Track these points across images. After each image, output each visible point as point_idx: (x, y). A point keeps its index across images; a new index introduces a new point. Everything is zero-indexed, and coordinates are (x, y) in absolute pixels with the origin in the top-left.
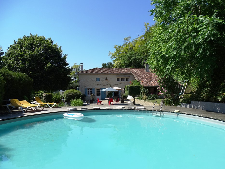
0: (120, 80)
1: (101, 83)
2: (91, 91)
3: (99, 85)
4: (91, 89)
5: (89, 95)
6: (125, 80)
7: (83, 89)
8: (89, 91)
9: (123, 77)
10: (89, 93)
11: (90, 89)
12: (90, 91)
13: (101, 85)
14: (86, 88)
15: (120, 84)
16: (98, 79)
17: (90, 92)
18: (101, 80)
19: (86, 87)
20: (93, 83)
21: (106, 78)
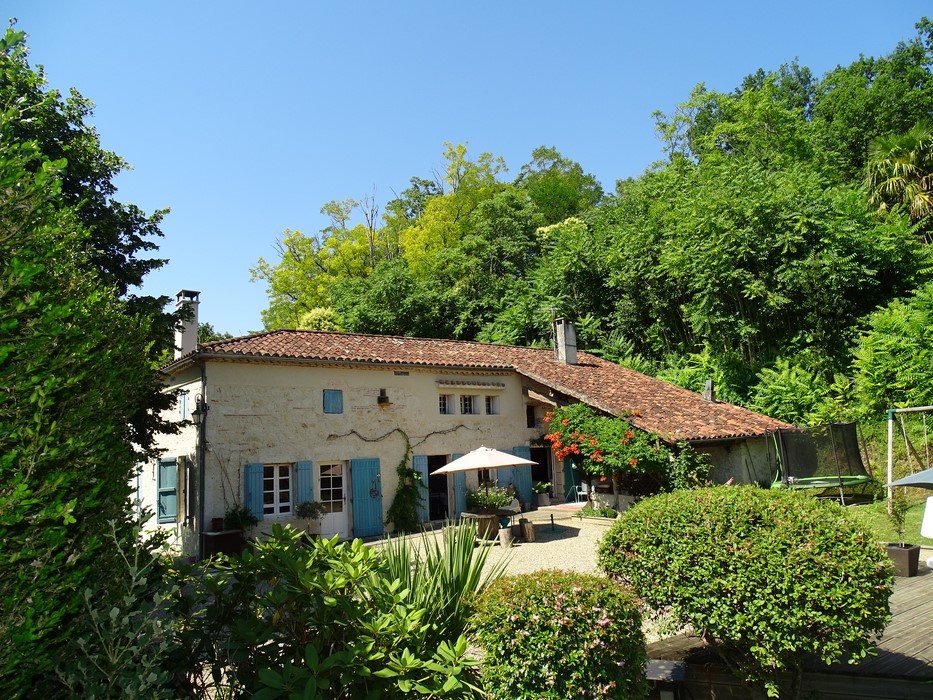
0: (456, 404)
1: (350, 427)
2: (284, 484)
3: (337, 441)
4: (284, 471)
5: (271, 511)
6: (480, 404)
7: (231, 469)
8: (269, 485)
9: (469, 390)
10: (269, 498)
11: (276, 472)
12: (277, 478)
13: (354, 436)
14: (252, 460)
15: (455, 430)
16: (332, 401)
17: (277, 491)
18: (354, 408)
19: (253, 451)
20: (304, 426)
21: (383, 392)
